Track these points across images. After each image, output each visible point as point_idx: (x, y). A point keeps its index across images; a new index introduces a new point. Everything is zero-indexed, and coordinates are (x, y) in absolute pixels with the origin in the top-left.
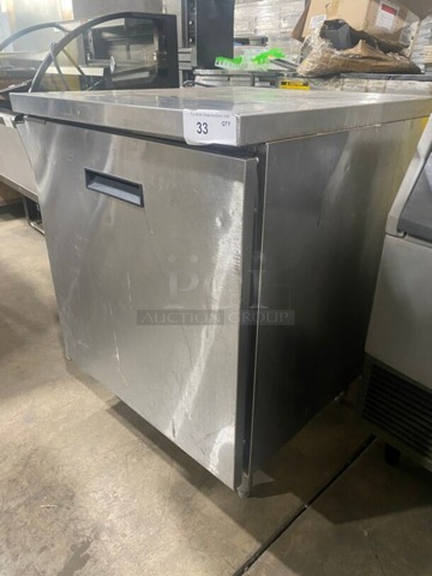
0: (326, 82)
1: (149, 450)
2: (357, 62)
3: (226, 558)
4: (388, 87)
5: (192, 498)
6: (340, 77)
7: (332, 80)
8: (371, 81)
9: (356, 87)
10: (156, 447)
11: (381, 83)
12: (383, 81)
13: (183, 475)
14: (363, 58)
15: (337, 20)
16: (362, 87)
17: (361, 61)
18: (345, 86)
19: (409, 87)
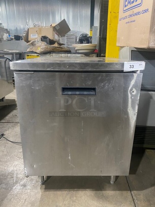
0: (46, 55)
1: (75, 192)
2: (56, 49)
3: (128, 201)
4: (68, 56)
5: (103, 194)
6: (51, 53)
7: (48, 54)
8: (62, 54)
9: (57, 56)
10: (75, 189)
11: (66, 55)
12: (66, 54)
13: (93, 191)
14: (58, 47)
15: (45, 36)
16: (59, 56)
17: (57, 48)
18: (53, 56)
19: (75, 56)
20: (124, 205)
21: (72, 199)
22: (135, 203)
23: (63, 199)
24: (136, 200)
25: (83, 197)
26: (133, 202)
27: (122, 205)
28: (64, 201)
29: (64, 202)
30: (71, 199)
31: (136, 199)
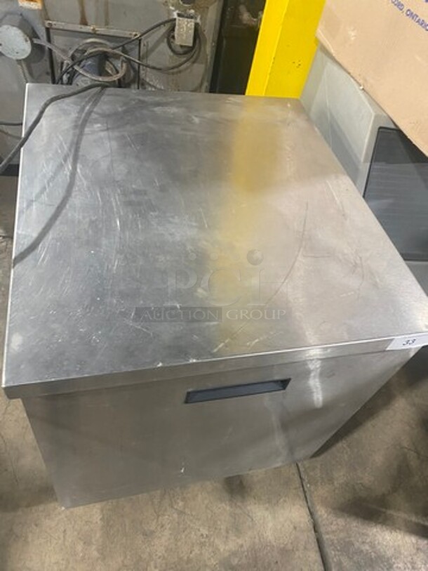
3: (292, 488)
20: (285, 501)
21: (175, 507)
22: (306, 489)
23: (155, 512)
24: (309, 482)
25: (200, 496)
26: (301, 489)
27: (282, 500)
28: (158, 516)
29: (160, 518)
30: (172, 507)
31: (306, 481)
